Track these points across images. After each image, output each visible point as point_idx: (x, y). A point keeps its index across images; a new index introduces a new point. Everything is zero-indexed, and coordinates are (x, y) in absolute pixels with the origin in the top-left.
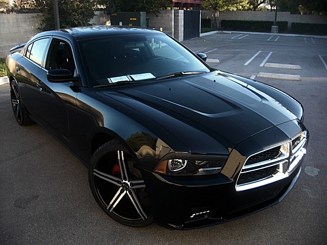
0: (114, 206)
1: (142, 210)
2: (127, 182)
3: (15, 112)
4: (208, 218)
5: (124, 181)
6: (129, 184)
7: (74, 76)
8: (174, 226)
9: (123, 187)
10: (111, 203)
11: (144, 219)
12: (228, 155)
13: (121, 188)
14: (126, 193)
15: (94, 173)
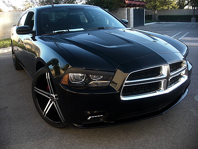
0: (46, 113)
1: (62, 116)
2: (53, 95)
3: (14, 61)
4: (103, 122)
5: (52, 95)
6: (54, 96)
7: (33, 30)
8: (76, 125)
9: (51, 99)
10: (45, 111)
11: (63, 122)
12: (115, 72)
13: (50, 100)
14: (53, 103)
15: (35, 90)
